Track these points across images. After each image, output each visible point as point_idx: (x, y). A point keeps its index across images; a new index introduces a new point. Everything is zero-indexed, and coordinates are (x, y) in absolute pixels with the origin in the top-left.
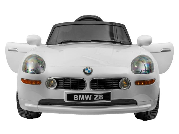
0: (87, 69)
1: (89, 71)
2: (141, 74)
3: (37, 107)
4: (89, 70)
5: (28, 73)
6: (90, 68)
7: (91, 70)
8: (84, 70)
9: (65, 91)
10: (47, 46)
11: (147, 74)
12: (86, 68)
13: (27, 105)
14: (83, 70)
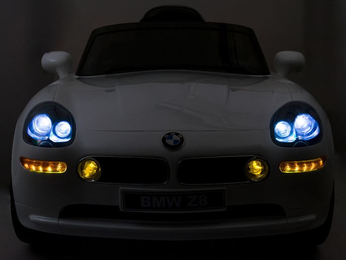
0: (170, 136)
1: (175, 141)
2: (295, 147)
3: (57, 222)
4: (175, 138)
5: (36, 145)
6: (177, 134)
7: (179, 139)
8: (164, 140)
9: (121, 188)
10: (79, 79)
11: (306, 146)
12: (169, 134)
13: (34, 217)
14: (162, 138)
